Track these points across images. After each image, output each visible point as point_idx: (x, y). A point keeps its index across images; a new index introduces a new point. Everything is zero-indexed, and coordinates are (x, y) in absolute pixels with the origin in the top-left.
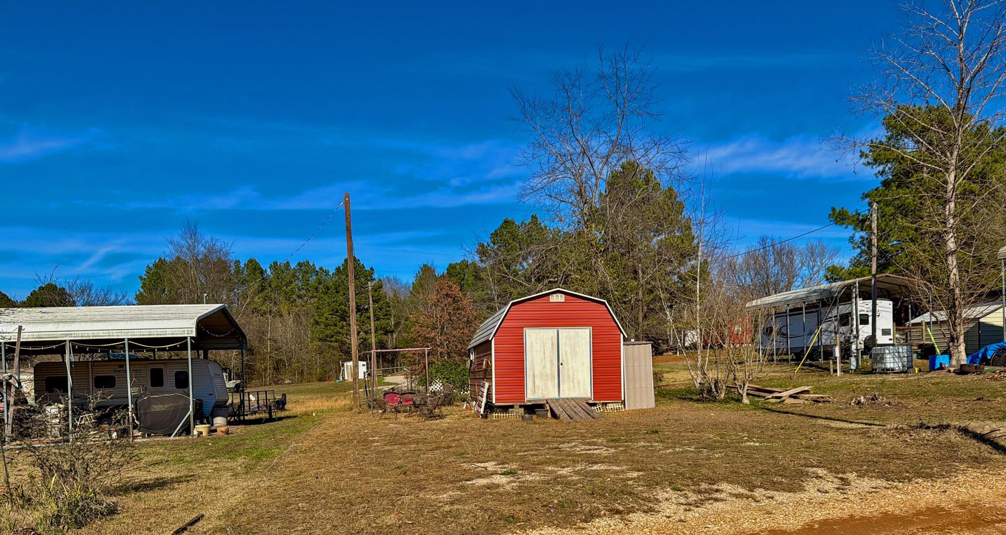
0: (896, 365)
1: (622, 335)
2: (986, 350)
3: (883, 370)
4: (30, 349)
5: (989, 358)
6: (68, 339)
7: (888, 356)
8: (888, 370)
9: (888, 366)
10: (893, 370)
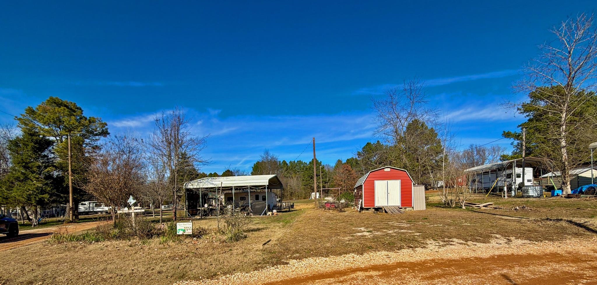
0: (534, 194)
1: (412, 183)
4: (224, 189)
5: (584, 191)
6: (234, 186)
7: (530, 191)
8: (530, 196)
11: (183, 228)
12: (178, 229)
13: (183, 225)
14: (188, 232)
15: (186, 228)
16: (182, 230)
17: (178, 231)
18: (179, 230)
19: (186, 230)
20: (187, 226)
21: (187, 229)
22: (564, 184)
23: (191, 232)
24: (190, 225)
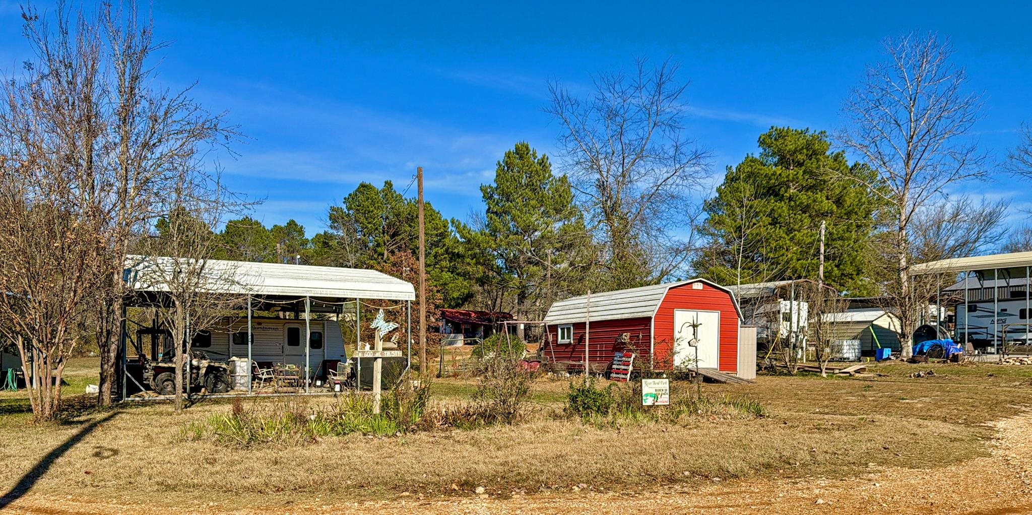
0: (851, 355)
1: (739, 319)
2: (923, 346)
3: (841, 359)
4: (273, 302)
5: (925, 351)
6: (308, 295)
7: (845, 348)
8: (845, 359)
9: (845, 356)
10: (848, 359)
11: (654, 392)
12: (644, 393)
13: (652, 385)
14: (661, 400)
15: (660, 390)
16: (651, 396)
17: (644, 398)
18: (647, 395)
19: (659, 396)
20: (661, 386)
21: (660, 392)
22: (904, 337)
23: (667, 400)
24: (665, 385)
